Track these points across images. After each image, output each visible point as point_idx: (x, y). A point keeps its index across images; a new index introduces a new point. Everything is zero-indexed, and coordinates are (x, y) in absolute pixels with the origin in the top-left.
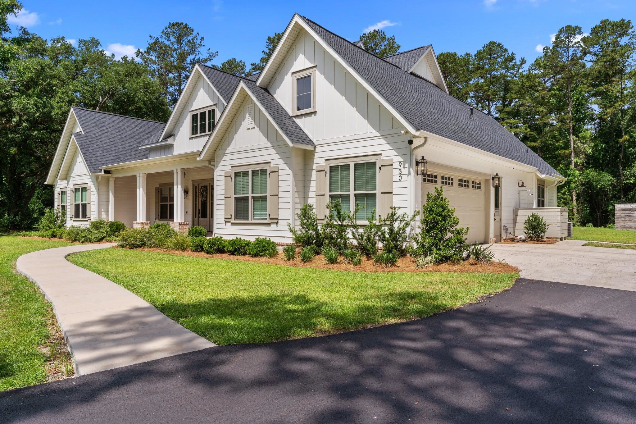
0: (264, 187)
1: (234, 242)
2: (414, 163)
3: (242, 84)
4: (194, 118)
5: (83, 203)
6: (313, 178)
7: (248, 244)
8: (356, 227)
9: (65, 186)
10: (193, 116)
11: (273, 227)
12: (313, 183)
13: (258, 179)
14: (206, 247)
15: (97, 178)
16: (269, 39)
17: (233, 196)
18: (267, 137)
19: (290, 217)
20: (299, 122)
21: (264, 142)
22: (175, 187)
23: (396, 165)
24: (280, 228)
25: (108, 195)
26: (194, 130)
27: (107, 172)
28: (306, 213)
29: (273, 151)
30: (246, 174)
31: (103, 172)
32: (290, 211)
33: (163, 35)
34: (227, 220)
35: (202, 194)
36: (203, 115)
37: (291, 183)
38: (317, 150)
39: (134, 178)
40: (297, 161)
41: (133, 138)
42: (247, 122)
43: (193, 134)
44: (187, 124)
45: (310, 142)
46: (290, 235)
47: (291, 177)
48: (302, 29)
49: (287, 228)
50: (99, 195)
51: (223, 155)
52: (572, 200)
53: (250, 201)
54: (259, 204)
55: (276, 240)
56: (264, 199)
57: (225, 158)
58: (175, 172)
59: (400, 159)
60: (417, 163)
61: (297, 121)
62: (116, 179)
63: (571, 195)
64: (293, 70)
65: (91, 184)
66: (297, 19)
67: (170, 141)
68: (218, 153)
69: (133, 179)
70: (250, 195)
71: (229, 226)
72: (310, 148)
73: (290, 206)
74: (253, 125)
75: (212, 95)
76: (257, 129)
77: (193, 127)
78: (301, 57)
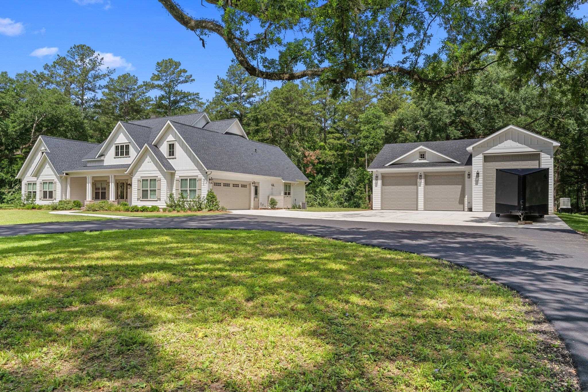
0: (155, 186)
1: (143, 207)
2: (208, 179)
3: (146, 144)
4: (117, 148)
5: (50, 190)
6: (175, 183)
7: (148, 208)
8: (187, 201)
9: (36, 180)
10: (116, 147)
11: (159, 201)
12: (175, 185)
13: (152, 182)
14: (130, 210)
15: (61, 177)
16: (158, 63)
17: (141, 189)
18: (156, 166)
19: (165, 198)
20: (170, 161)
21: (155, 168)
22: (110, 184)
23: (202, 180)
24: (161, 202)
25: (67, 186)
26: (117, 154)
27: (67, 174)
28: (171, 196)
29: (159, 172)
30: (147, 180)
31: (64, 174)
32: (165, 195)
33: (68, 54)
34: (138, 199)
35: (121, 187)
36: (122, 147)
37: (166, 185)
38: (176, 172)
39: (86, 178)
40: (169, 177)
41: (76, 154)
42: (148, 159)
43: (116, 155)
44: (113, 150)
45: (174, 169)
46: (165, 204)
47: (166, 183)
48: (170, 126)
49: (164, 202)
50: (62, 186)
51: (137, 172)
52: (365, 191)
53: (149, 191)
54: (152, 193)
55: (160, 207)
56: (155, 190)
57: (137, 173)
58: (110, 176)
59: (203, 178)
60: (210, 180)
61: (169, 160)
62: (71, 178)
63: (365, 188)
64: (167, 140)
65: (56, 180)
66: (169, 122)
67: (102, 158)
68: (134, 171)
69: (84, 180)
70: (149, 189)
71: (139, 201)
72: (174, 172)
73: (165, 193)
74: (151, 161)
75: (127, 138)
76: (152, 162)
77: (116, 152)
78: (171, 135)
